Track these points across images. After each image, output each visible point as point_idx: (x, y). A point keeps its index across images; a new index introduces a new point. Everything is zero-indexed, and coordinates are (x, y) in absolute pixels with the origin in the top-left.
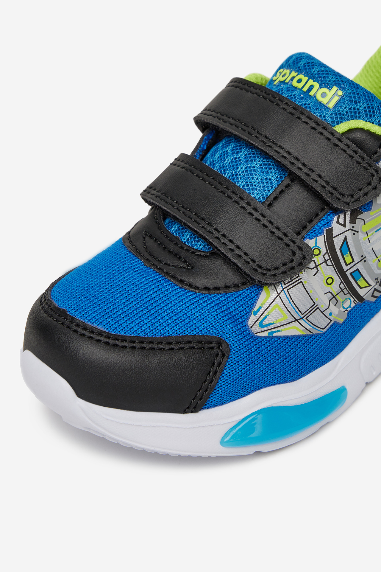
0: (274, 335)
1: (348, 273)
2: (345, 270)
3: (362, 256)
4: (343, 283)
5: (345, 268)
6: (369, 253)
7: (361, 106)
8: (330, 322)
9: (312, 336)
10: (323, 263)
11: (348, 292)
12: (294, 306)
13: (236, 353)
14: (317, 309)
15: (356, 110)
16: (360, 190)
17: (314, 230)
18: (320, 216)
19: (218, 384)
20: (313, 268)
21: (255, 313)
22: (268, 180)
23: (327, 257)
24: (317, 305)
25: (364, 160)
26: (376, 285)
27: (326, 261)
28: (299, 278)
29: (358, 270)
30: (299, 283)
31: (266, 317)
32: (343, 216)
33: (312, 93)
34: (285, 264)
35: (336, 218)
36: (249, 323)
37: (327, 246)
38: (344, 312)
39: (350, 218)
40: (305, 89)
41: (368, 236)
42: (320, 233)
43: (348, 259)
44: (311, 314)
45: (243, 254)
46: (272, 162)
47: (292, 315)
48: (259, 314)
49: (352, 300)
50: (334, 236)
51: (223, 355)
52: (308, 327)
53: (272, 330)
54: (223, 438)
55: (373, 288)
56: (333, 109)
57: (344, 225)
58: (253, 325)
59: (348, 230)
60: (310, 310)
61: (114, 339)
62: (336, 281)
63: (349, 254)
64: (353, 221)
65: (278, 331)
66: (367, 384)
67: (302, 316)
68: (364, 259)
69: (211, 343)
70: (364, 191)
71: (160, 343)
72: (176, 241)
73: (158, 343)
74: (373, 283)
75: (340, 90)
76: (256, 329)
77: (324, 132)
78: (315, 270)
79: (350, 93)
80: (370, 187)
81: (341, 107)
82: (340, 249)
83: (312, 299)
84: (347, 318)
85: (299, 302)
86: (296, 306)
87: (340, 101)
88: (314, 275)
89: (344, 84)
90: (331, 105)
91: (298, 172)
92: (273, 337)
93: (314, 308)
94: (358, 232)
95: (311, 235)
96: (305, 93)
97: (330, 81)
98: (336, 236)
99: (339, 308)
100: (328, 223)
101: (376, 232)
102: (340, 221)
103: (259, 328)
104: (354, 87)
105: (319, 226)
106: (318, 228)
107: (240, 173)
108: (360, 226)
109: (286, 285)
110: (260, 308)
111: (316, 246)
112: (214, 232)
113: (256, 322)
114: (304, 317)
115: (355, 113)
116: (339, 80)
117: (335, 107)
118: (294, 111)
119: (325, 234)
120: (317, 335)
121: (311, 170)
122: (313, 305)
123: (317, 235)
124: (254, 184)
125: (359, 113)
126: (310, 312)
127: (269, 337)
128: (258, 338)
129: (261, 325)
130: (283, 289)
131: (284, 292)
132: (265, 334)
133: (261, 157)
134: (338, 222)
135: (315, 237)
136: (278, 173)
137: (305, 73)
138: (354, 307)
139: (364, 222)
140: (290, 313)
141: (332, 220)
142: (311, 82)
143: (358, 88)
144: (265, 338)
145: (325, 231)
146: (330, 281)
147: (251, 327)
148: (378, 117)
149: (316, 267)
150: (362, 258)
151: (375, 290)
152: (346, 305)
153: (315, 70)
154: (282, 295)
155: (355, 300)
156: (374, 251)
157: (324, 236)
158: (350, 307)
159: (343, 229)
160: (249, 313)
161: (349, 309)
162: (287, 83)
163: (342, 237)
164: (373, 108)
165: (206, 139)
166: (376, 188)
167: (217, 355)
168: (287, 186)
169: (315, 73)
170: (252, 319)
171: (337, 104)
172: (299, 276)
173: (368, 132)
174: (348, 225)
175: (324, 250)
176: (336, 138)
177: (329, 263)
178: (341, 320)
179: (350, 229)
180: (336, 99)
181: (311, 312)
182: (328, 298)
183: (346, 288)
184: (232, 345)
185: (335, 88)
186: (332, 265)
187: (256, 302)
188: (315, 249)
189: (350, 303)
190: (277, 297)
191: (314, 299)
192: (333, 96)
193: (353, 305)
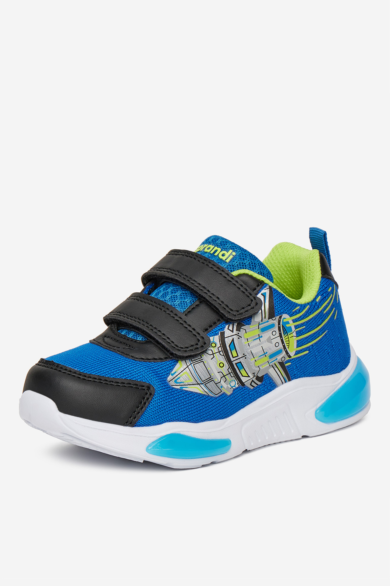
0: (183, 389)
1: (234, 363)
2: (232, 361)
3: (244, 354)
4: (230, 369)
5: (232, 359)
6: (248, 353)
7: (247, 262)
8: (221, 392)
9: (208, 397)
10: (218, 352)
11: (233, 376)
12: (198, 375)
13: (158, 394)
14: (212, 381)
15: (244, 264)
16: (243, 308)
17: (213, 331)
18: (217, 324)
19: (146, 410)
20: (211, 355)
21: (172, 375)
22: (185, 302)
23: (220, 349)
24: (212, 378)
25: (247, 291)
26: (253, 377)
27: (219, 352)
28: (202, 359)
29: (240, 362)
30: (201, 362)
31: (179, 378)
32: (232, 326)
33: (216, 254)
34: (192, 346)
35: (227, 326)
36: (168, 379)
37: (221, 342)
38: (231, 388)
39: (237, 327)
40: (212, 252)
41: (248, 341)
42: (216, 334)
43: (235, 354)
44: (208, 383)
45: (166, 338)
46: (188, 292)
47: (196, 380)
48: (175, 376)
49: (237, 382)
50: (225, 337)
51: (151, 394)
52: (206, 390)
53: (182, 386)
54: (148, 447)
55: (251, 380)
56: (229, 263)
57: (232, 331)
58: (170, 381)
59: (235, 335)
60: (207, 380)
61: (83, 376)
62: (225, 366)
63: (235, 350)
64: (238, 329)
65: (186, 387)
66: (246, 451)
67: (203, 382)
68: (245, 357)
69: (144, 386)
70: (246, 309)
71: (111, 381)
72: (125, 337)
73: (110, 382)
74: (251, 376)
75: (234, 252)
76: (172, 383)
77: (222, 273)
78: (212, 356)
79: (240, 254)
80: (250, 307)
81: (234, 262)
82: (229, 346)
83: (209, 373)
84: (232, 393)
85: (201, 373)
86: (199, 375)
87: (233, 258)
88: (211, 359)
89: (236, 248)
90: (228, 261)
91: (204, 295)
92: (183, 390)
93: (210, 379)
94: (241, 337)
95: (210, 334)
96: (212, 254)
97: (227, 247)
98: (226, 337)
99: (227, 385)
100: (222, 329)
101: (254, 340)
102: (229, 328)
103: (174, 383)
104: (243, 251)
105: (216, 330)
106: (215, 330)
107: (168, 299)
108: (243, 334)
109: (193, 362)
110: (175, 372)
111: (214, 341)
112: (149, 326)
113: (172, 379)
114: (203, 383)
115: (243, 265)
116: (233, 246)
117: (230, 262)
118: (204, 262)
119: (220, 335)
120: (212, 397)
121: (213, 294)
122: (210, 378)
123: (215, 335)
124: (176, 304)
125: (246, 266)
126: (207, 381)
127: (180, 390)
128: (173, 389)
129: (176, 381)
130: (191, 364)
131: (192, 365)
132: (178, 387)
133: (181, 290)
134: (228, 329)
135: (213, 336)
136: (192, 298)
137: (212, 244)
138: (238, 388)
139: (246, 331)
140: (194, 378)
141: (225, 327)
142: (216, 248)
143: (246, 251)
144: (178, 389)
145: (220, 333)
146: (222, 365)
147: (169, 382)
148: (258, 270)
149: (213, 354)
150: (244, 355)
151: (253, 381)
152: (233, 384)
153: (219, 242)
154: (190, 367)
155: (238, 383)
156: (252, 353)
157: (219, 336)
158: (234, 386)
159: (232, 334)
160: (168, 374)
161: (234, 388)
162: (201, 251)
163: (231, 338)
164: (255, 264)
165: (148, 288)
166: (253, 308)
167: (147, 394)
168: (197, 305)
169: (218, 243)
170: (170, 377)
171: (231, 260)
172: (201, 358)
173: (251, 277)
174: (235, 332)
175: (218, 345)
176: (230, 277)
177: (221, 353)
178: (229, 393)
179: (236, 334)
180: (231, 257)
181: (209, 381)
182: (220, 376)
183: (232, 372)
184: (156, 389)
185: (231, 251)
186: (224, 355)
187: (173, 369)
188: (212, 343)
189: (235, 384)
190: (187, 367)
191: (211, 374)
192: (229, 256)
193: (237, 386)
